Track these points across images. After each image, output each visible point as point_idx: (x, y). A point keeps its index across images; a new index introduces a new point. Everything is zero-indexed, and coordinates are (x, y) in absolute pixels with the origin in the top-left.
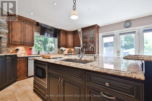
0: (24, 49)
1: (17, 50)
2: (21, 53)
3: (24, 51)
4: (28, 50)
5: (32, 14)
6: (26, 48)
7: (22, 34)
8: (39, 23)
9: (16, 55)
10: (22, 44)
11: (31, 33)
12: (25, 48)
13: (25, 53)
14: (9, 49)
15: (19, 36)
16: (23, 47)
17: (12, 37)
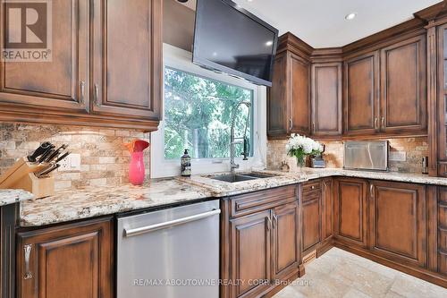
0: (104, 145)
2: (85, 175)
3: (104, 160)
4: (129, 153)
7: (84, 32)
12: (110, 139)
13: (109, 174)
16: (102, 133)
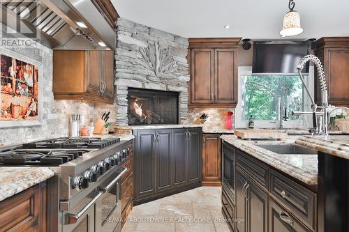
0: (218, 114)
1: (204, 116)
2: (211, 124)
3: (217, 119)
4: (226, 117)
5: (228, 27)
6: (221, 111)
7: (213, 78)
8: (249, 40)
9: (201, 128)
10: (213, 103)
11: (230, 73)
12: (219, 111)
13: (219, 125)
14: (192, 114)
15: (207, 84)
17: (195, 90)
